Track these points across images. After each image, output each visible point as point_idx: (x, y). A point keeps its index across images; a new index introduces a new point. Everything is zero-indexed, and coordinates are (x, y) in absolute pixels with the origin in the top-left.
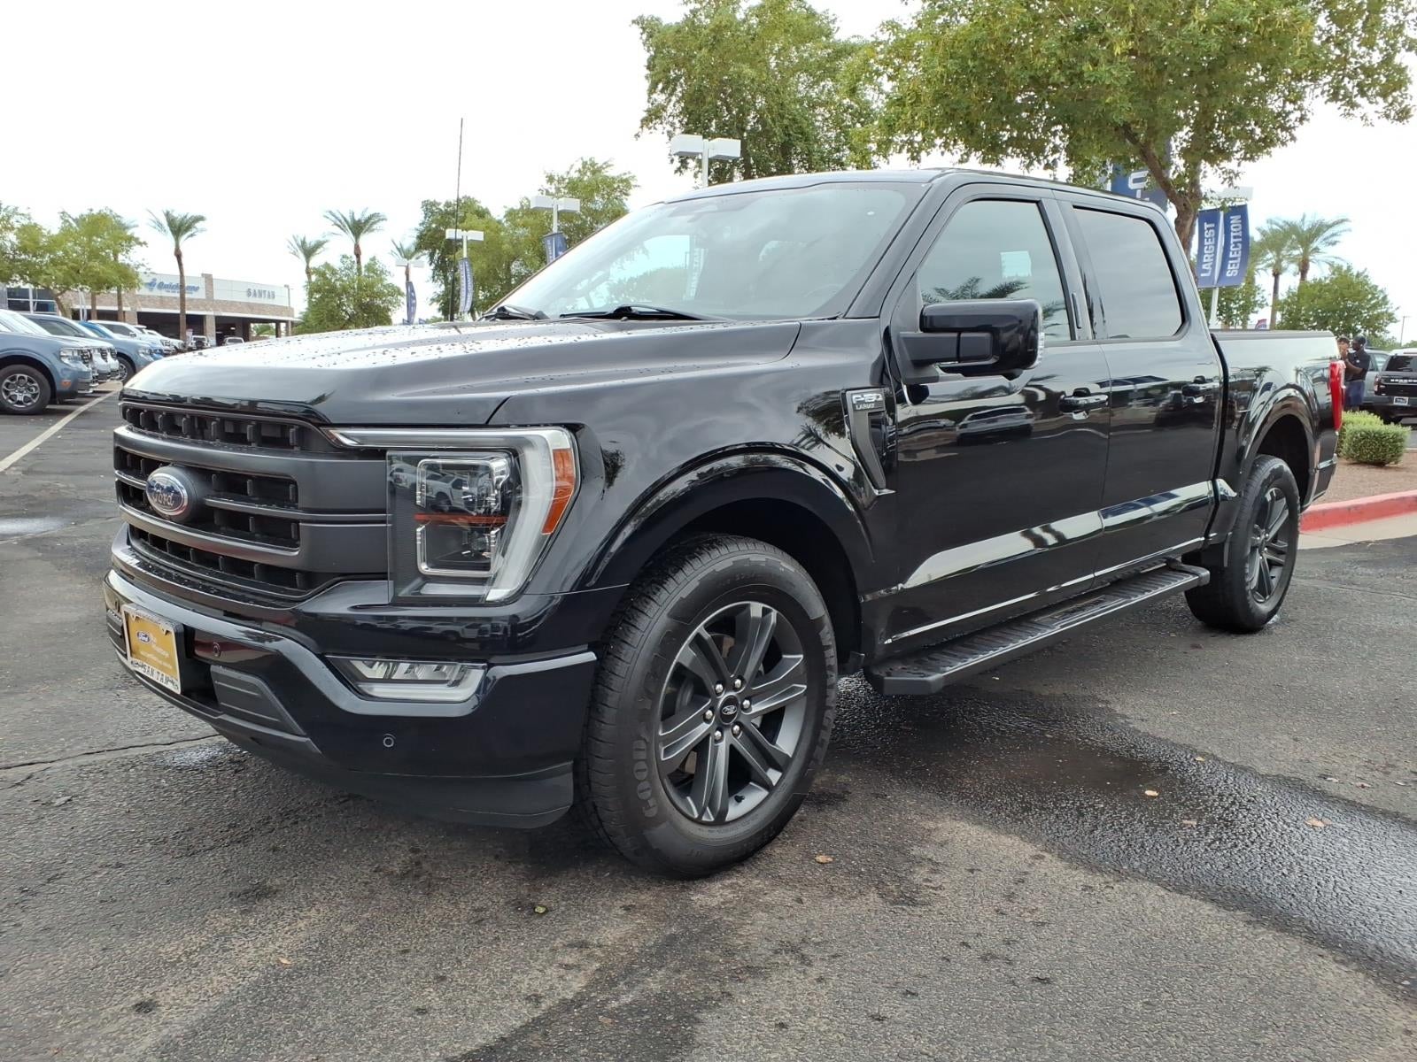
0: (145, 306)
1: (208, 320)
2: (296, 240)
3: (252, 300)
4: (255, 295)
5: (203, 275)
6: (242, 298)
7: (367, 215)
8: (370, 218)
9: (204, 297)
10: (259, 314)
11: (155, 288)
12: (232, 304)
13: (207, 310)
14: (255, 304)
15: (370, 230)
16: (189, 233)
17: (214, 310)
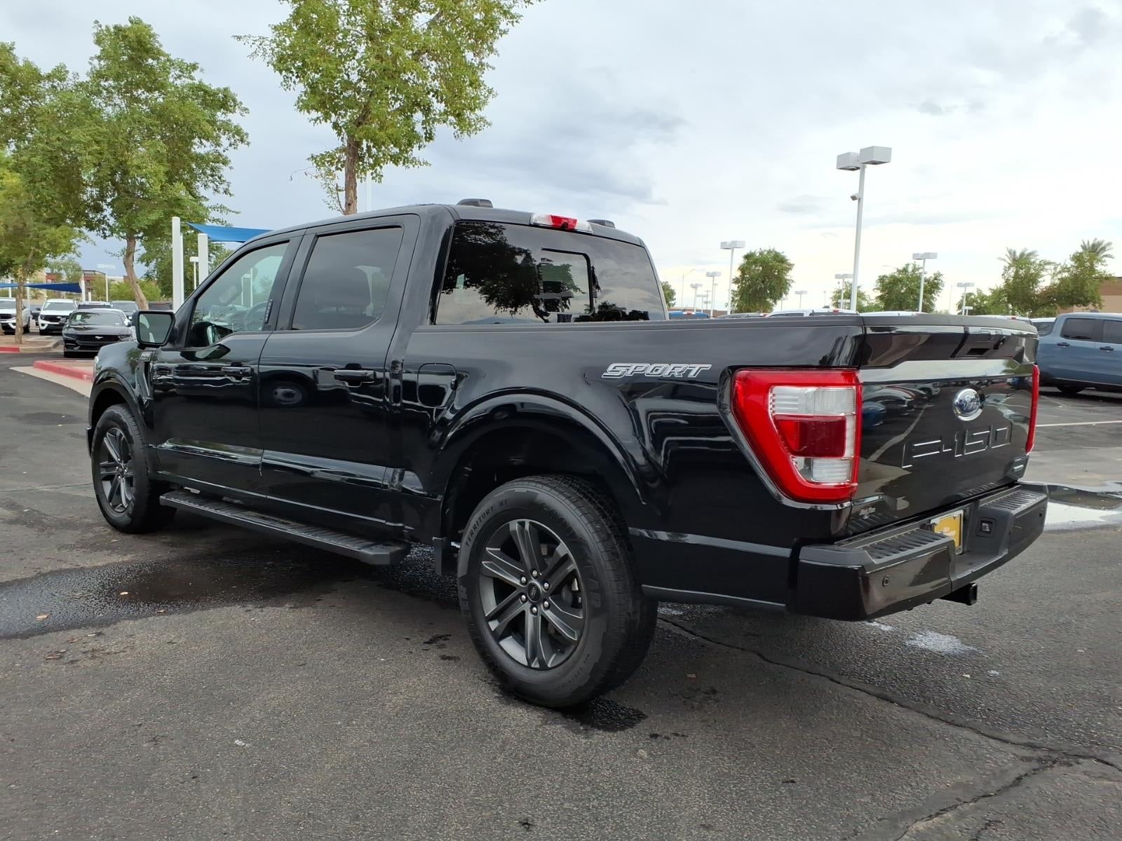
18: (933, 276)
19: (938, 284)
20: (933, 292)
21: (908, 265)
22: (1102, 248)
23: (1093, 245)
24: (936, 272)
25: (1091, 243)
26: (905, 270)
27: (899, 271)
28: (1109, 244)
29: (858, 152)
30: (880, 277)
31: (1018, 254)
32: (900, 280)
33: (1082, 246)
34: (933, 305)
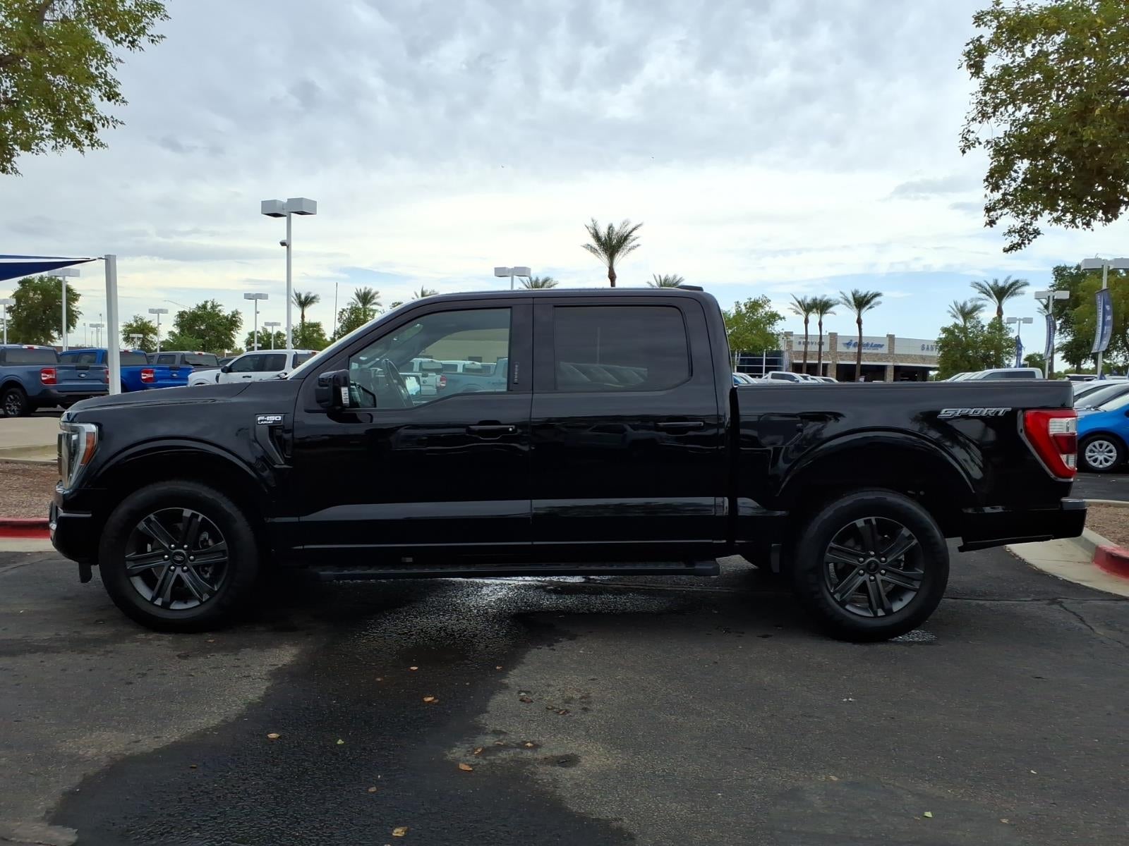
0: (843, 360)
1: (888, 369)
2: (956, 306)
3: (925, 353)
4: (928, 349)
5: (888, 335)
6: (918, 352)
7: (1010, 281)
8: (1012, 285)
9: (887, 352)
10: (930, 363)
11: (851, 347)
12: (907, 357)
13: (888, 361)
14: (926, 356)
15: (1013, 294)
16: (868, 306)
17: (894, 361)
18: (231, 314)
19: (236, 321)
20: (232, 329)
21: (206, 302)
22: (371, 298)
23: (365, 293)
24: (234, 310)
25: (363, 291)
26: (204, 307)
27: (199, 307)
28: (377, 293)
29: (285, 201)
30: (179, 312)
31: (303, 297)
32: (199, 316)
33: (356, 294)
34: (233, 342)
